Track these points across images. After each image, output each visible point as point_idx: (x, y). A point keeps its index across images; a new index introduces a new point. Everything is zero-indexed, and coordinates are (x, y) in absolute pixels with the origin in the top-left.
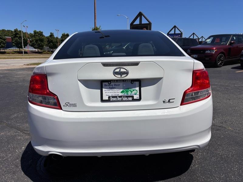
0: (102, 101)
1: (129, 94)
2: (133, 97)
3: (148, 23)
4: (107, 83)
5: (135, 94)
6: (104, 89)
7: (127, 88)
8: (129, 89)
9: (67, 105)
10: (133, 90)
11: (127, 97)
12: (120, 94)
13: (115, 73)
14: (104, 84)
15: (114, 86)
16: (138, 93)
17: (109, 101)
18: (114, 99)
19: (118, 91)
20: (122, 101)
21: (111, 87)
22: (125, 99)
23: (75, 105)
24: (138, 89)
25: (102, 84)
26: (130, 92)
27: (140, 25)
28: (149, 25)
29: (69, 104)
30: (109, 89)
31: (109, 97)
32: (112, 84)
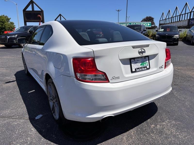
0: (132, 72)
1: (145, 65)
2: (146, 67)
3: (40, 10)
4: (133, 60)
5: (147, 65)
6: (132, 64)
7: (143, 62)
8: (144, 62)
9: (114, 78)
10: (146, 63)
11: (144, 67)
12: (140, 66)
13: (139, 53)
14: (132, 60)
15: (137, 62)
16: (148, 65)
17: (136, 71)
18: (138, 70)
19: (139, 64)
20: (142, 70)
21: (135, 62)
22: (143, 69)
23: (118, 78)
24: (148, 61)
25: (131, 61)
26: (144, 64)
27: (32, 12)
28: (42, 12)
29: (115, 78)
30: (134, 64)
31: (136, 69)
32: (136, 60)
